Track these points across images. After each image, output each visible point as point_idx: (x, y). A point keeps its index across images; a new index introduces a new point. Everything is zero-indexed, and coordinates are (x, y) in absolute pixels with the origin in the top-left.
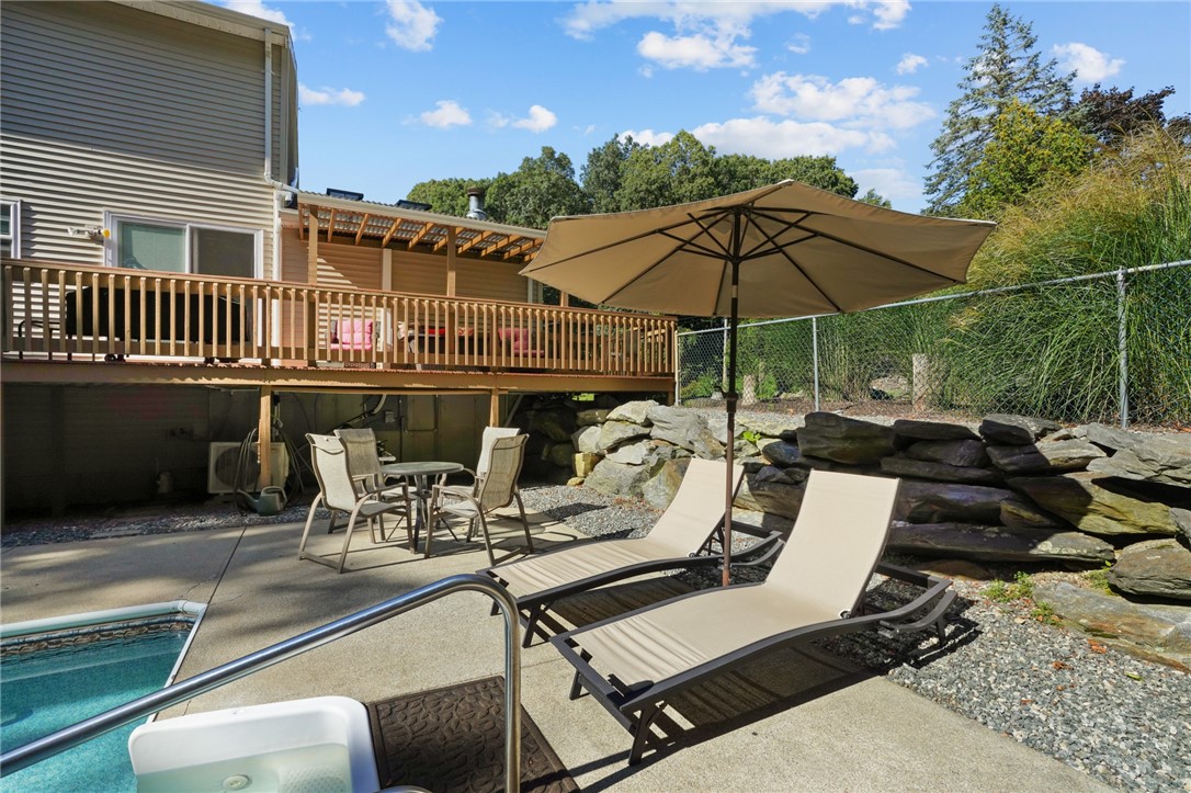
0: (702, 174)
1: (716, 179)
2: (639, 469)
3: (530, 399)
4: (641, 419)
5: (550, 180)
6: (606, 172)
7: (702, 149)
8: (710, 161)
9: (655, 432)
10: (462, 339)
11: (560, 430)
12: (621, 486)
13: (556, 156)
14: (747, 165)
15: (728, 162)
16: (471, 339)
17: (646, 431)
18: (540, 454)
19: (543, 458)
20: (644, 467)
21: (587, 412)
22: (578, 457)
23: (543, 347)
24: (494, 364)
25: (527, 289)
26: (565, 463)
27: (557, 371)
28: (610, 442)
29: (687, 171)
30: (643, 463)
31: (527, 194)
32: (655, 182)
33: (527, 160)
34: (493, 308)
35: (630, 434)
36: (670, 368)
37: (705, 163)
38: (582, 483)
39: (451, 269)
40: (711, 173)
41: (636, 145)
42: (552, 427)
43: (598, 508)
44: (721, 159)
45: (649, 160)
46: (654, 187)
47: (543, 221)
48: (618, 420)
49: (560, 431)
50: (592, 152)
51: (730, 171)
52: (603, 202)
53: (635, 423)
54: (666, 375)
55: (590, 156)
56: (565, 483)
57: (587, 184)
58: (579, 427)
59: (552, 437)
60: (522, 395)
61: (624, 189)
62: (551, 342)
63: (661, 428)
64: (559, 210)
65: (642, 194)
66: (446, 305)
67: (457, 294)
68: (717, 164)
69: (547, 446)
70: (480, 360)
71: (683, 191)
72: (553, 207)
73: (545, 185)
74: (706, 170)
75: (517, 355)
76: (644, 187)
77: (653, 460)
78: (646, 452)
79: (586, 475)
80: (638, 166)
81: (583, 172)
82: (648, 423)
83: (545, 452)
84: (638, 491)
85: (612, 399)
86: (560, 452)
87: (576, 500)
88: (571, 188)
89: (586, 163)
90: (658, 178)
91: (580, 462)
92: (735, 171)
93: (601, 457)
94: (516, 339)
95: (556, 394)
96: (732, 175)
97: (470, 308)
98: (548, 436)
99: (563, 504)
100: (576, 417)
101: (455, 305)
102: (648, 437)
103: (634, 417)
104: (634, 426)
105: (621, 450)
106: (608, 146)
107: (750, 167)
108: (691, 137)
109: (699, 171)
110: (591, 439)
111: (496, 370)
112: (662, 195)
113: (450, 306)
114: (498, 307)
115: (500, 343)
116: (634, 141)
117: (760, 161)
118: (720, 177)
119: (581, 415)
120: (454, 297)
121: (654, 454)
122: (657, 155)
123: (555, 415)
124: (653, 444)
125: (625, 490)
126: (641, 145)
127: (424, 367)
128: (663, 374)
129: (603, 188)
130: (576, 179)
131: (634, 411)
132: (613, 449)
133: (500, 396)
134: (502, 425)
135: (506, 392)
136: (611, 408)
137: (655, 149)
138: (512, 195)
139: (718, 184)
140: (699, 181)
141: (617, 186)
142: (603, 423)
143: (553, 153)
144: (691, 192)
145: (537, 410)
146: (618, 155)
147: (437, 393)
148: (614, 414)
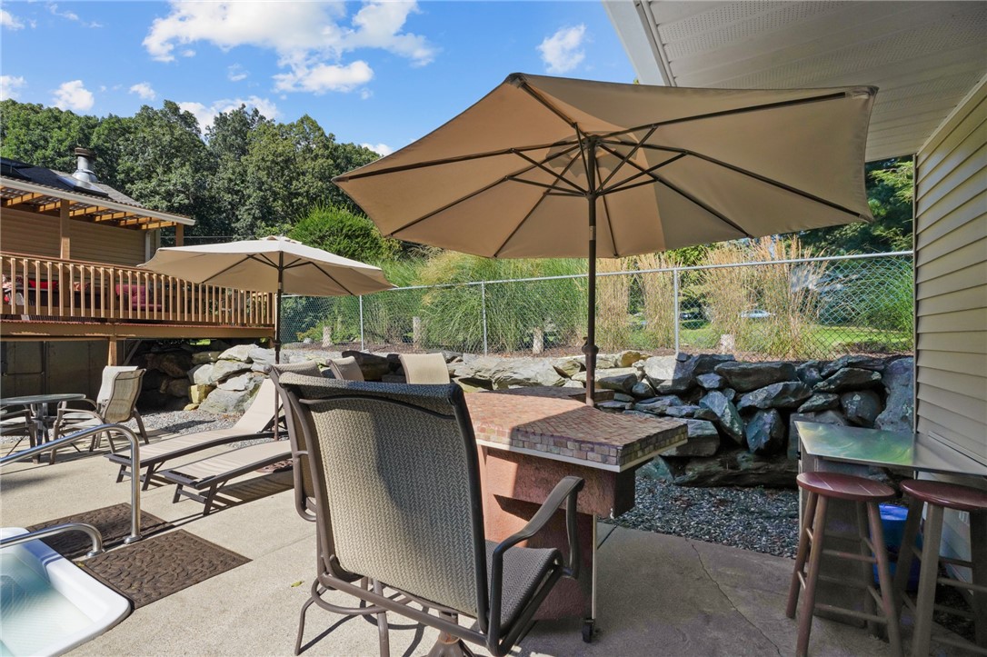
0: (323, 156)
1: (335, 161)
2: (243, 393)
3: (148, 345)
4: (244, 358)
5: (172, 134)
6: (234, 137)
7: (323, 134)
8: (331, 146)
9: (254, 367)
10: (77, 294)
11: (179, 370)
12: (228, 406)
13: (182, 112)
14: (361, 155)
15: (345, 150)
16: (88, 295)
17: (248, 366)
18: (158, 388)
19: (161, 392)
20: (245, 392)
21: (201, 354)
22: (194, 388)
23: (159, 302)
24: (112, 316)
25: (144, 246)
26: (182, 393)
27: (174, 322)
28: (220, 375)
29: (311, 151)
30: (246, 389)
31: (145, 143)
32: (281, 155)
33: (146, 108)
34: (111, 271)
35: (236, 368)
36: (271, 320)
37: (326, 147)
38: (196, 408)
39: (65, 236)
40: (331, 156)
41: (262, 118)
42: (169, 365)
43: (208, 422)
44: (339, 146)
45: (276, 134)
46: (280, 159)
47: (165, 172)
48: (227, 359)
49: (176, 369)
50: (218, 116)
51: (347, 157)
52: (230, 164)
53: (240, 361)
54: (269, 326)
55: (216, 119)
56: (182, 409)
57: (214, 144)
58: (194, 365)
59: (171, 374)
60: (140, 341)
61: (252, 155)
62: (167, 297)
63: (258, 363)
64: (183, 165)
65: (268, 163)
66: (60, 266)
67: (71, 257)
68: (336, 148)
69: (165, 381)
70: (98, 313)
71: (306, 167)
72: (176, 161)
73: (168, 138)
74: (327, 153)
75: (135, 309)
76: (270, 158)
77: (251, 386)
78: (248, 381)
79: (200, 401)
80: (265, 138)
81: (208, 132)
82: (250, 361)
83: (163, 387)
84: (241, 408)
85: (223, 343)
86: (177, 386)
87: (190, 419)
88: (196, 145)
89: (212, 125)
90: (284, 152)
91: (195, 392)
92: (351, 158)
93: (213, 387)
94: (134, 294)
95: (174, 340)
96: (349, 161)
97: (86, 271)
98: (165, 374)
99: (179, 422)
100: (192, 358)
101: (71, 267)
102: (249, 370)
103: (239, 357)
104: (239, 363)
105: (229, 381)
106: (235, 114)
107: (363, 157)
108: (314, 123)
109: (320, 153)
110: (203, 375)
111: (112, 321)
112: (288, 167)
113: (64, 267)
114: (115, 271)
115: (117, 298)
116: (261, 113)
117: (371, 153)
118: (339, 161)
119: (196, 356)
120: (68, 259)
121: (252, 382)
122: (281, 132)
123: (173, 357)
124: (253, 375)
125: (231, 408)
126: (268, 119)
127: (33, 316)
128: (265, 325)
129: (230, 151)
130: (202, 137)
131: (239, 352)
132: (223, 380)
133: (118, 342)
134: (120, 363)
135: (125, 339)
136: (222, 350)
137: (281, 126)
138: (127, 140)
139: (337, 166)
140: (320, 161)
141: (244, 152)
142: (215, 362)
143: (177, 109)
144: (313, 169)
145: (157, 353)
146: (245, 124)
147: (45, 340)
148: (224, 355)
